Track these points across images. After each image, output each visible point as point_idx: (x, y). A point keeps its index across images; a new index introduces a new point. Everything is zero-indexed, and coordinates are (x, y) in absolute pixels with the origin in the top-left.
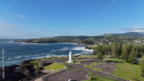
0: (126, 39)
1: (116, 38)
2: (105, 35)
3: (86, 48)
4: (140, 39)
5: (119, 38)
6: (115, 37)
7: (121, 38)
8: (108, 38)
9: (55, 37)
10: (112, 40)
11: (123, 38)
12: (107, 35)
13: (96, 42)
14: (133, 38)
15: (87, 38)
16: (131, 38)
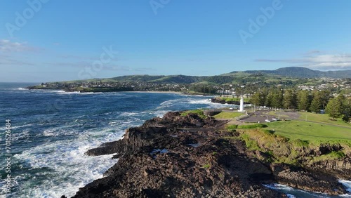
0: (281, 83)
1: (259, 80)
2: (233, 74)
3: (214, 100)
4: (311, 83)
5: (267, 81)
6: (257, 78)
7: (272, 80)
8: (243, 82)
9: (115, 79)
10: (253, 85)
11: (276, 80)
12: (237, 74)
13: (220, 89)
14: (297, 82)
15: (194, 82)
16: (293, 80)
